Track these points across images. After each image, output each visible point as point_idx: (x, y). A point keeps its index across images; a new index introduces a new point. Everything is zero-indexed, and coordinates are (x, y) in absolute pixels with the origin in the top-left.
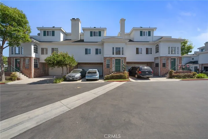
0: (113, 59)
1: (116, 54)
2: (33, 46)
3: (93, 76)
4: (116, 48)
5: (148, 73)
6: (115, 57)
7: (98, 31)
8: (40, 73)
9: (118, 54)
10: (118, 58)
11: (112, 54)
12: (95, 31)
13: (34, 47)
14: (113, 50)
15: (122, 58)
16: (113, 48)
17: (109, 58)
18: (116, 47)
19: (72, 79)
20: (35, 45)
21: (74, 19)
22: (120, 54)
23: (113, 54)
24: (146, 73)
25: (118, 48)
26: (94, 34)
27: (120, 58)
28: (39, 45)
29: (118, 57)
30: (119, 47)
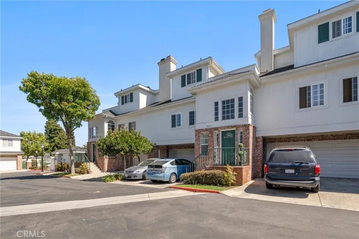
0: (217, 132)
1: (224, 118)
2: (107, 124)
3: (155, 173)
4: (223, 102)
5: (292, 171)
6: (221, 128)
7: (195, 70)
8: (119, 164)
9: (228, 118)
10: (228, 127)
11: (214, 119)
12: (191, 72)
13: (109, 125)
14: (217, 109)
15: (237, 127)
16: (216, 104)
17: (206, 130)
18: (223, 100)
19: (128, 177)
20: (110, 121)
21: (163, 59)
22: (233, 117)
23: (217, 119)
24: (287, 171)
25: (228, 101)
26: (188, 80)
27: (232, 127)
28: (116, 120)
29: (227, 125)
30: (230, 98)
